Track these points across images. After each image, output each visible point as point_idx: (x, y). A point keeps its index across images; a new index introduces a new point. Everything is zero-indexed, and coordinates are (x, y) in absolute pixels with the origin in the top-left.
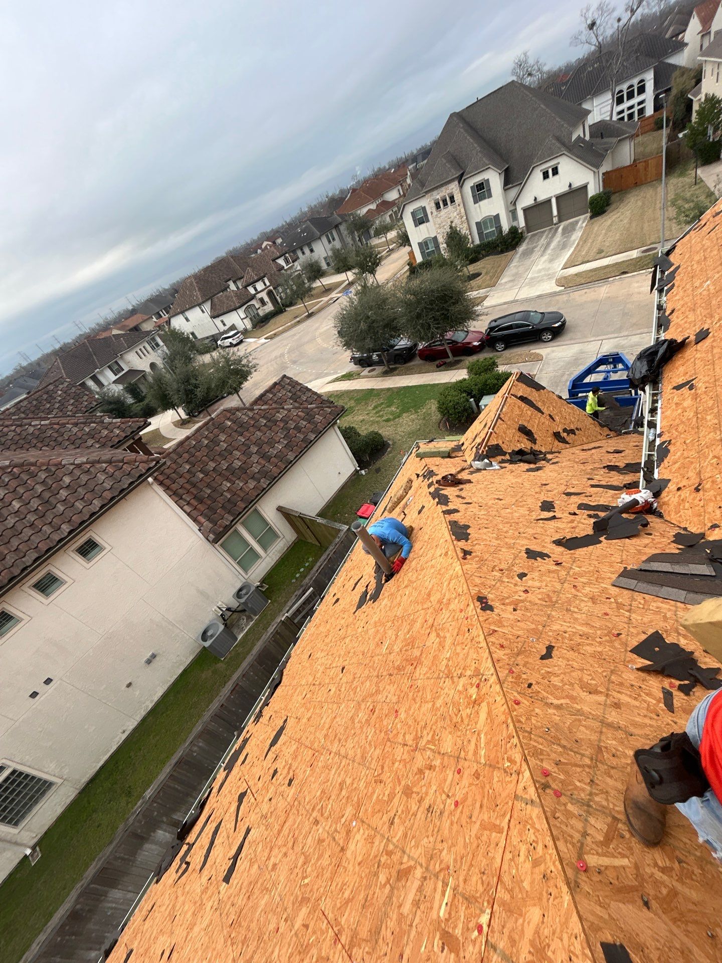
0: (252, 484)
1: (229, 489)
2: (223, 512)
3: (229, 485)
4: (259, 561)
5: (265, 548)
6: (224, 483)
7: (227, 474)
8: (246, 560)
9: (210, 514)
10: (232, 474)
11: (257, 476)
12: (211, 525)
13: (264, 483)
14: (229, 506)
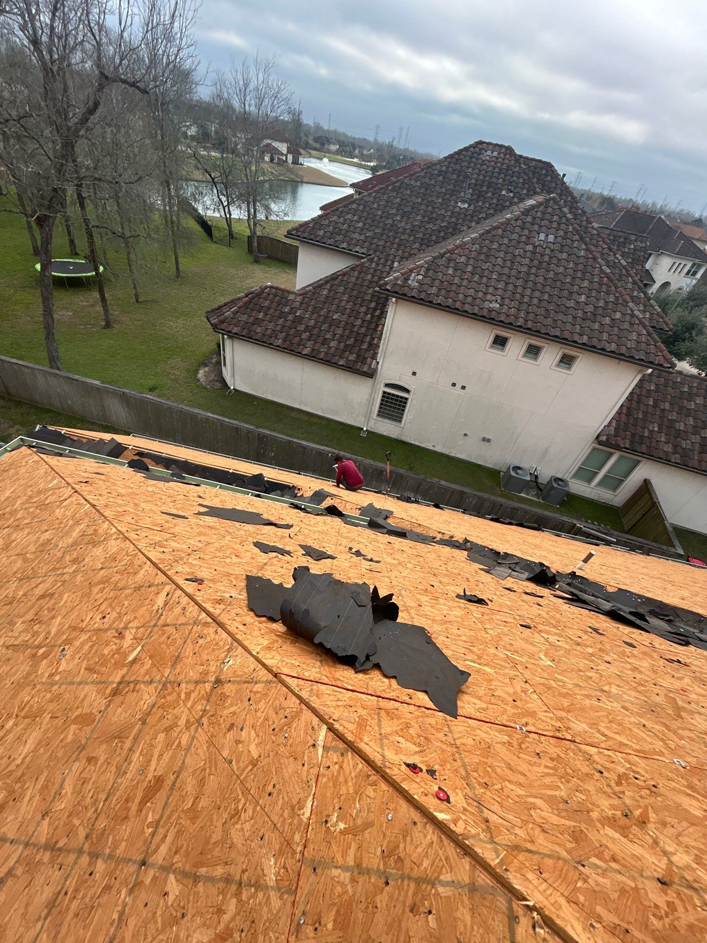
0: (669, 448)
1: (651, 432)
2: (629, 437)
3: (656, 429)
4: (586, 484)
5: (600, 484)
6: (656, 425)
7: (666, 422)
8: (585, 473)
9: (622, 427)
10: (669, 427)
11: (679, 450)
12: (612, 433)
13: (676, 458)
14: (637, 438)
